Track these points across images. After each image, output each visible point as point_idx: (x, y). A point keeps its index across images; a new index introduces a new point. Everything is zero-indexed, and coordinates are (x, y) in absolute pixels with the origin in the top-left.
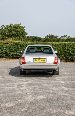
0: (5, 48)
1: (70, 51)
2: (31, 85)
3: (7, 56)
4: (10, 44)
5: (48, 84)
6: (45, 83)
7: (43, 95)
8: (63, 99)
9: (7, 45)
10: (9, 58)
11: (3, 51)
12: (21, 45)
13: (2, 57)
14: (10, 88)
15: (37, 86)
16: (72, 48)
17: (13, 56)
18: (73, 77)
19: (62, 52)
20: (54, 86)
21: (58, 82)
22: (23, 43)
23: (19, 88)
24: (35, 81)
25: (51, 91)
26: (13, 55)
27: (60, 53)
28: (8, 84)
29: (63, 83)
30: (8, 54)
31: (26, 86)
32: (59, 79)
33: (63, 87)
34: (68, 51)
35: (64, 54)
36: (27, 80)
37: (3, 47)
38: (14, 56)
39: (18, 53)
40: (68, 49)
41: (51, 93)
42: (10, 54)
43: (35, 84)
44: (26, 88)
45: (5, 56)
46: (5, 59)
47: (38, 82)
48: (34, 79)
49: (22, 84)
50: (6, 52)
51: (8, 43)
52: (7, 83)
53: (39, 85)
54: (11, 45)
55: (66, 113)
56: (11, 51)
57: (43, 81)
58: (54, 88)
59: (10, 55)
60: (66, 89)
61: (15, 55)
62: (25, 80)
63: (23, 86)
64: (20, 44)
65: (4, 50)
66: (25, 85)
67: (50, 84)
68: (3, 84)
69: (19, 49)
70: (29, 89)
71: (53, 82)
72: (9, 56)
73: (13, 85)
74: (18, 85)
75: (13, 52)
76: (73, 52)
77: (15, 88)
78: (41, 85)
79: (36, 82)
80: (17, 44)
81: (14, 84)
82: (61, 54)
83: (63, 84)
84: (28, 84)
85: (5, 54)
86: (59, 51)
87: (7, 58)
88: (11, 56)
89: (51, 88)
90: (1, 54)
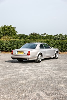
2: (31, 70)
3: (6, 50)
4: (8, 41)
5: (42, 69)
7: (42, 76)
8: (55, 78)
9: (7, 42)
10: (8, 51)
11: (3, 46)
12: (16, 42)
13: (3, 51)
14: (18, 72)
15: (35, 71)
17: (10, 50)
18: (57, 64)
21: (48, 68)
22: (18, 41)
23: (24, 72)
24: (33, 67)
25: (46, 74)
26: (11, 49)
28: (16, 70)
30: (7, 49)
31: (28, 71)
32: (48, 66)
33: (53, 71)
36: (27, 67)
37: (4, 44)
39: (14, 48)
41: (46, 75)
42: (8, 48)
44: (29, 72)
46: (5, 52)
47: (36, 68)
48: (31, 66)
49: (25, 70)
50: (6, 47)
53: (37, 70)
54: (9, 42)
55: (59, 85)
56: (9, 47)
57: (38, 67)
58: (47, 72)
59: (9, 49)
60: (55, 72)
66: (27, 70)
67: (43, 69)
68: (13, 70)
69: (15, 45)
70: (31, 73)
71: (45, 68)
72: (8, 50)
73: (20, 71)
74: (23, 70)
75: (10, 47)
76: (53, 47)
77: (22, 72)
78: (38, 70)
80: (14, 41)
83: (52, 69)
84: (29, 69)
85: (5, 49)
87: (6, 51)
88: (9, 50)
89: (45, 72)
90: (2, 48)
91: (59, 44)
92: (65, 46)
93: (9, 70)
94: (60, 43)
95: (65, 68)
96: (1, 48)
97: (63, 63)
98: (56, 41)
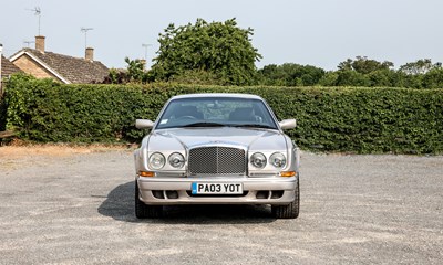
0: (146, 110)
1: (381, 119)
4: (165, 93)
9: (156, 99)
16: (389, 108)
19: (353, 123)
27: (343, 125)
34: (376, 118)
35: (361, 131)
37: (141, 106)
40: (373, 114)
51: (158, 92)
76: (392, 122)
82: (350, 130)
86: (341, 118)
90: (135, 128)
91: (424, 110)
94: (427, 107)
96: (131, 128)
98: (405, 93)
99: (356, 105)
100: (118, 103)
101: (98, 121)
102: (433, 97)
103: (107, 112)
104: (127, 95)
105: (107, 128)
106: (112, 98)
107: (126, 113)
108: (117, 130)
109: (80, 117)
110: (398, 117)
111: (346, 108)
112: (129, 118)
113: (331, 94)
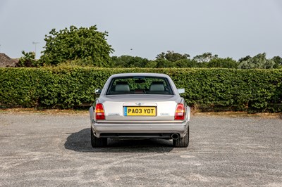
0: (55, 85)
1: (216, 89)
2: (117, 170)
3: (61, 104)
4: (69, 73)
6: (154, 167)
9: (62, 78)
10: (68, 109)
11: (52, 91)
12: (95, 77)
13: (50, 107)
14: (64, 179)
15: (132, 174)
16: (221, 82)
17: (76, 103)
18: (222, 152)
19: (198, 92)
20: (175, 173)
21: (185, 163)
22: (102, 71)
23: (87, 179)
24: (129, 162)
25: (168, 186)
26: (77, 101)
27: (192, 94)
28: (61, 170)
29: (199, 165)
30: (64, 99)
31: (105, 175)
32: (189, 157)
33: (198, 176)
34: (213, 89)
35: (203, 97)
36: (108, 159)
37: (52, 83)
38: (80, 104)
39: (89, 95)
40: (211, 86)
42: (68, 97)
43: (129, 169)
44: (105, 179)
45: (58, 103)
46: (56, 110)
47: (137, 165)
48: (125, 158)
49: (96, 170)
50: (59, 94)
51: (63, 73)
52: (59, 167)
53: (138, 170)
54: (72, 76)
56: (71, 92)
57: (148, 160)
58: (175, 179)
59: (70, 100)
60: (205, 179)
61: (81, 100)
62: (104, 160)
63: (98, 173)
64: (94, 73)
65: (55, 88)
66: (102, 172)
67: (165, 168)
68: (49, 171)
69: (92, 86)
70: (113, 181)
71: (173, 163)
72: (66, 105)
73: (73, 173)
74: (86, 173)
75: (76, 92)
77: (79, 179)
78: (143, 170)
79: (131, 165)
80: (86, 74)
81: (76, 169)
82: (196, 97)
83: (199, 168)
84: (112, 169)
85: (56, 100)
86: (190, 89)
87: (62, 109)
88: (72, 102)
89: (167, 178)
90: (47, 98)
91: (244, 83)
92: (266, 88)
93: (32, 173)
94: (246, 81)
95: (250, 165)
96: (44, 98)
97: (248, 148)
98: (232, 71)
99: (200, 80)
100: (35, 81)
101: (20, 94)
102: (250, 74)
103: (27, 87)
104: (41, 75)
105: (27, 98)
106: (31, 78)
107: (41, 88)
108: (34, 99)
109: (7, 91)
110: (227, 88)
111: (194, 82)
112: (43, 91)
113: (183, 72)
